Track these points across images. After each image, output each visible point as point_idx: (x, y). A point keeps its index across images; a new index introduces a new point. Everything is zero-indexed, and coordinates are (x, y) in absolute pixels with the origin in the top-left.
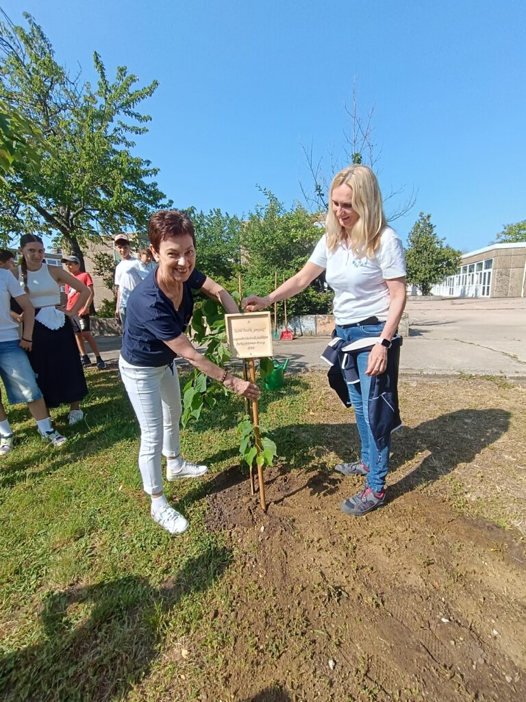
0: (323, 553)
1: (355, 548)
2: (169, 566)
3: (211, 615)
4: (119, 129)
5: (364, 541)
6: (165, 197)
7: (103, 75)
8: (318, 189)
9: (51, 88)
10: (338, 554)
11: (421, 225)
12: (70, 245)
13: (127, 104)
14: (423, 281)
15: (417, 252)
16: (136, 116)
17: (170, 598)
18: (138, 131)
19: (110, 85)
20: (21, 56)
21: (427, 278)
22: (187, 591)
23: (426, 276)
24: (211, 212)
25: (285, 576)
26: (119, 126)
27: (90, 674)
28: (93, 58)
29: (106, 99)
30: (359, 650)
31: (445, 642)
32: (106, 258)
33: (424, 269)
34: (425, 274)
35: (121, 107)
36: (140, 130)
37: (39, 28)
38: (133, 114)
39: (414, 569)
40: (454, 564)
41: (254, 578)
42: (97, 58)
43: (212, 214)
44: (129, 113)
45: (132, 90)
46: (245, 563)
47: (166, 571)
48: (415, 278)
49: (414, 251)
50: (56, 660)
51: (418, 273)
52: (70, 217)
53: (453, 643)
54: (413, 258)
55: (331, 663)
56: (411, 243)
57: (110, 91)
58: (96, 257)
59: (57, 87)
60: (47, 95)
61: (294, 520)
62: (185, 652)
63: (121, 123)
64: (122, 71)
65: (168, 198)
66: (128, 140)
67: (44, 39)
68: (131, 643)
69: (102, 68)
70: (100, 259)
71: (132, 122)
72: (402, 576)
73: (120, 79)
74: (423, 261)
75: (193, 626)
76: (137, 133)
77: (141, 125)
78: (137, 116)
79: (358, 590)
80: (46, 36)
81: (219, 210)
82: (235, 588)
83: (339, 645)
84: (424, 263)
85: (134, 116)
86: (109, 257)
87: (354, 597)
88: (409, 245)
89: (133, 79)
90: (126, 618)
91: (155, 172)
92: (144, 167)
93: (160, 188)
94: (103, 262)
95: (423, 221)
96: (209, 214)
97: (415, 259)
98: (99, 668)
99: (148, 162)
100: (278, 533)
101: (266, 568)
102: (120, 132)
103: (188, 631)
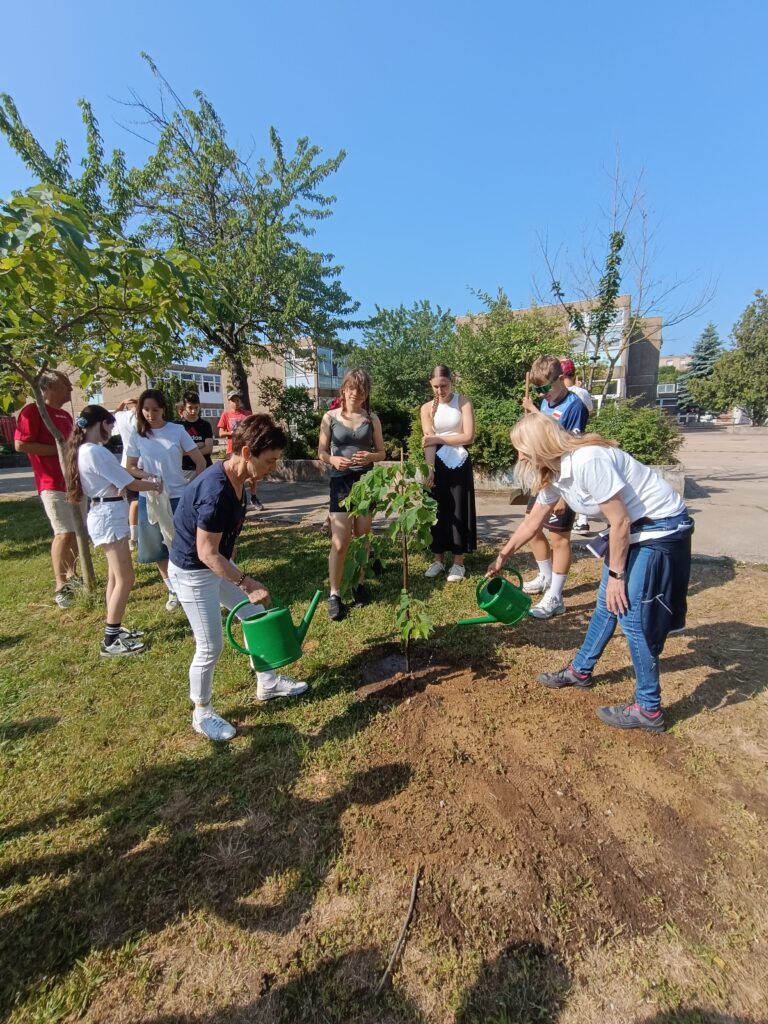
0: (461, 728)
1: (495, 729)
2: (317, 721)
3: (349, 759)
4: (297, 215)
5: (508, 724)
6: (349, 299)
7: (280, 153)
8: (556, 286)
9: (220, 174)
10: (477, 731)
11: (757, 310)
12: (232, 366)
13: (307, 185)
14: (755, 403)
15: (748, 355)
16: (317, 198)
17: (315, 743)
18: (319, 215)
19: (287, 164)
20: (188, 141)
21: (762, 398)
22: (331, 739)
23: (760, 395)
24: (416, 305)
25: (420, 740)
26: (297, 211)
27: (250, 782)
28: (269, 135)
29: (283, 181)
30: (470, 799)
31: (552, 809)
32: (274, 384)
33: (756, 384)
34: (759, 391)
35: (299, 189)
36: (322, 214)
37: (209, 106)
38: (315, 196)
39: (551, 754)
40: (596, 757)
41: (391, 738)
42: (274, 134)
43: (417, 308)
44: (309, 196)
45: (313, 165)
46: (386, 727)
47: (315, 724)
48: (741, 398)
49: (741, 353)
50: (225, 769)
51: (746, 390)
52: (235, 332)
53: (559, 809)
54: (738, 365)
55: (442, 803)
56: (736, 341)
57: (287, 171)
58: (263, 382)
59: (227, 172)
60: (215, 184)
61: (442, 699)
62: (324, 779)
63: (299, 207)
64: (303, 143)
65: (354, 299)
66: (308, 227)
67: (215, 118)
68: (282, 767)
69: (279, 145)
70: (266, 385)
71: (312, 205)
72: (536, 758)
73: (300, 153)
74: (757, 370)
75: (332, 764)
76: (318, 218)
77: (323, 209)
78: (319, 198)
79: (486, 760)
80: (218, 114)
81: (427, 303)
82: (373, 743)
83: (453, 793)
84: (759, 373)
85: (315, 200)
86: (277, 381)
87: (479, 764)
88: (734, 345)
89: (315, 151)
90: (279, 751)
91: (338, 270)
92: (325, 264)
93: (343, 288)
94: (270, 388)
95: (761, 304)
96: (414, 308)
97: (743, 366)
98: (257, 779)
99: (330, 257)
100: (423, 706)
101: (404, 733)
102: (297, 218)
103: (328, 767)
